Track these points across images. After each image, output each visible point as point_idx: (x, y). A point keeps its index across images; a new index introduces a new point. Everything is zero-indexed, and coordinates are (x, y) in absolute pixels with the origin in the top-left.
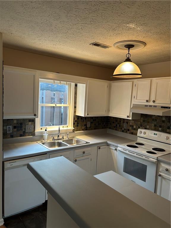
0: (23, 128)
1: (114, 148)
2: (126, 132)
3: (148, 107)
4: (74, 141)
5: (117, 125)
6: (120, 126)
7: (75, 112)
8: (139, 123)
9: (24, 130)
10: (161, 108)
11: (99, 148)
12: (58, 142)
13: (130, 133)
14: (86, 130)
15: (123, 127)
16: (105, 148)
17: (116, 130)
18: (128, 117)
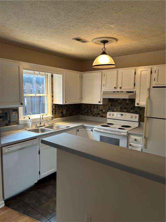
0: (8, 117)
1: (90, 130)
2: (97, 116)
3: (116, 93)
4: (54, 127)
5: (88, 111)
6: (91, 111)
7: (53, 101)
8: (108, 107)
9: (9, 120)
10: (126, 93)
11: (78, 131)
12: (41, 129)
13: (100, 117)
14: (63, 117)
15: (94, 112)
16: (82, 130)
17: (88, 115)
18: (99, 102)
